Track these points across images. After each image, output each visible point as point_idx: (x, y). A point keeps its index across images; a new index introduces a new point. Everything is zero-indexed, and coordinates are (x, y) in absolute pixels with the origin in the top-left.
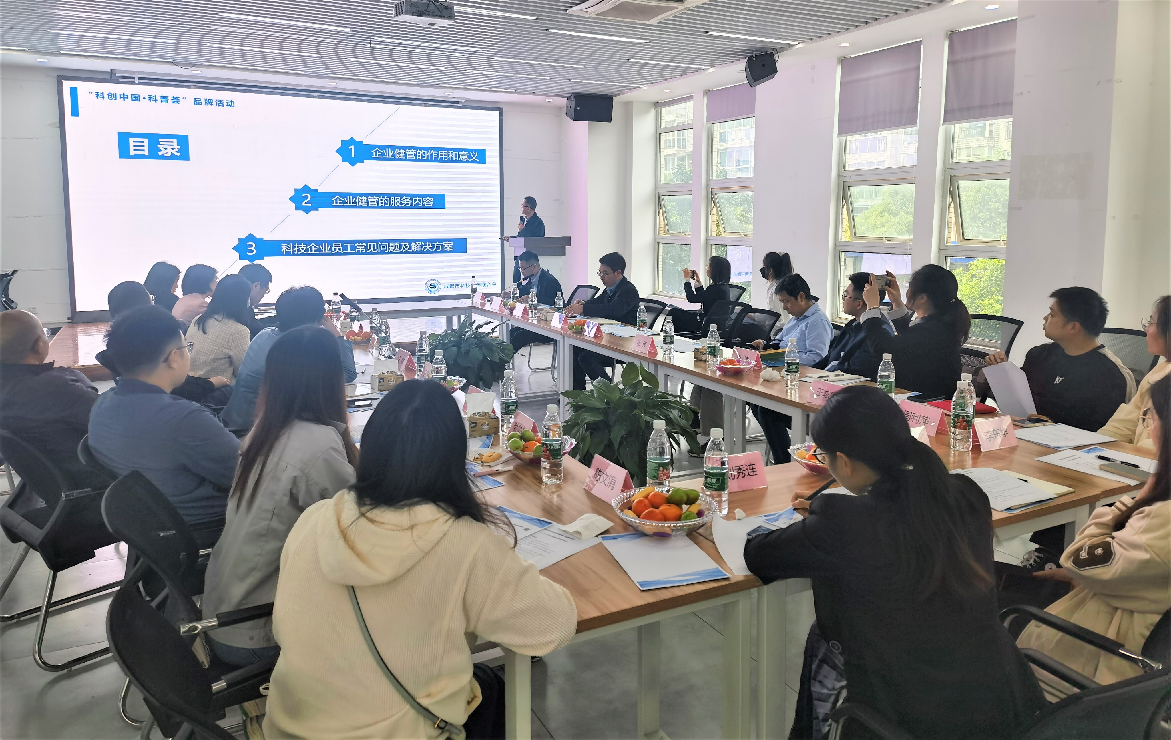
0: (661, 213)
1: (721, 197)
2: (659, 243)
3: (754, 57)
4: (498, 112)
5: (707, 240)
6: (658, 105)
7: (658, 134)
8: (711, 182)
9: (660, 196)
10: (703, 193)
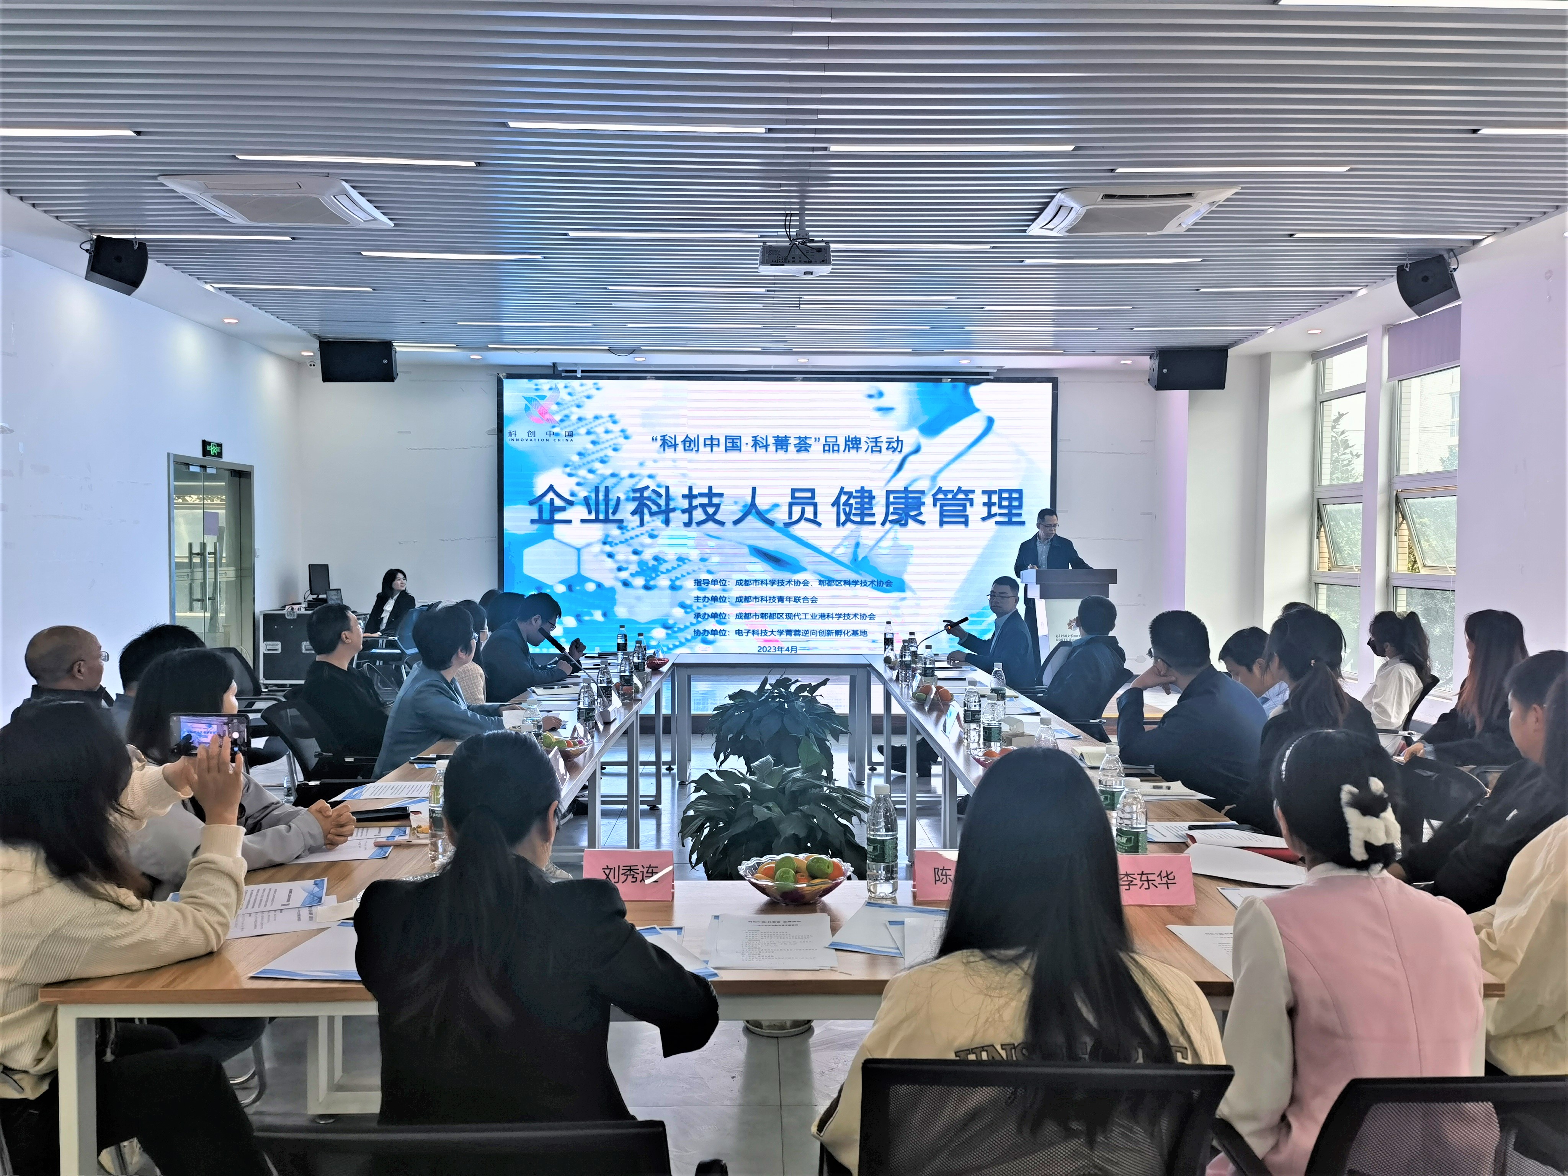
0: (1322, 534)
1: (1412, 505)
2: (1317, 584)
3: (1407, 267)
4: (1050, 385)
5: (1388, 579)
6: (1317, 355)
7: (1318, 403)
8: (1396, 480)
9: (1321, 506)
10: (1381, 499)
